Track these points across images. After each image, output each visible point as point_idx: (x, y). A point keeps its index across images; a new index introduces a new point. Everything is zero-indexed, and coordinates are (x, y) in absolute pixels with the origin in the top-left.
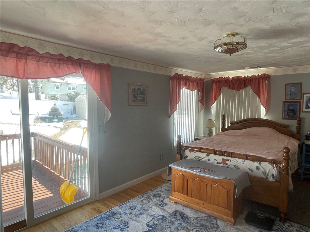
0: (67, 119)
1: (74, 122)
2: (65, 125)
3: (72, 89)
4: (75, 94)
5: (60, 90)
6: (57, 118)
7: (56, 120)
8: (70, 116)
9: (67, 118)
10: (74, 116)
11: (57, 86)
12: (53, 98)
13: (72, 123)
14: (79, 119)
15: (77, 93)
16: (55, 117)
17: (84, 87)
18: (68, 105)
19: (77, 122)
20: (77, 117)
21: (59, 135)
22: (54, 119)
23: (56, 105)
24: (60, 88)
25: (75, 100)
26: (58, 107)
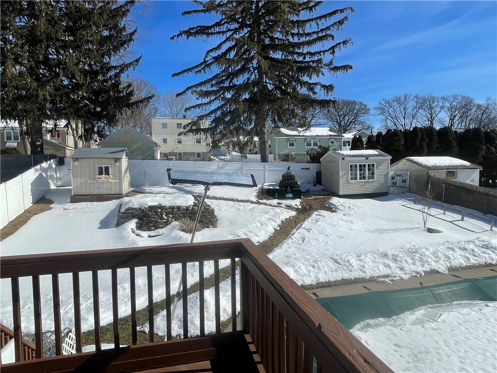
0: (307, 193)
1: (320, 199)
2: (304, 204)
3: (312, 145)
4: (320, 149)
5: (294, 147)
6: (291, 192)
7: (291, 195)
8: (312, 188)
9: (308, 191)
10: (319, 188)
11: (290, 141)
12: (286, 158)
13: (315, 201)
14: (328, 195)
15: (323, 148)
16: (289, 189)
17: (331, 140)
18: (308, 169)
19: (324, 198)
20: (322, 190)
21: (295, 222)
22: (287, 193)
23: (290, 169)
24: (295, 145)
25: (321, 159)
26: (293, 173)
